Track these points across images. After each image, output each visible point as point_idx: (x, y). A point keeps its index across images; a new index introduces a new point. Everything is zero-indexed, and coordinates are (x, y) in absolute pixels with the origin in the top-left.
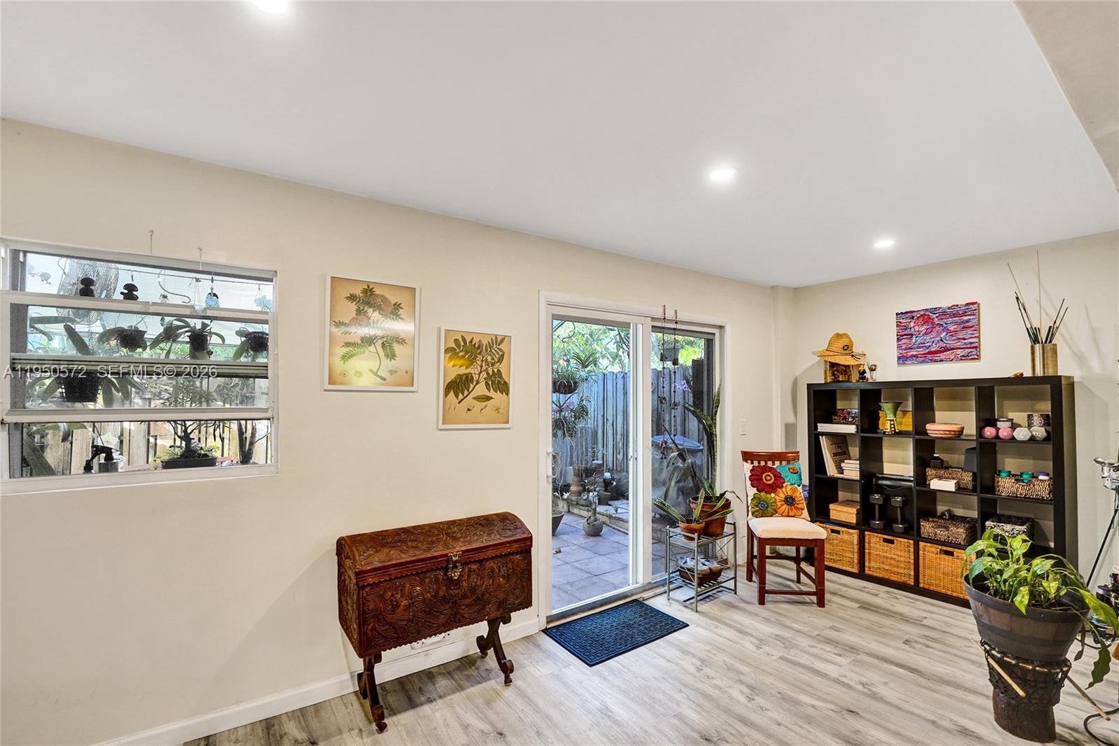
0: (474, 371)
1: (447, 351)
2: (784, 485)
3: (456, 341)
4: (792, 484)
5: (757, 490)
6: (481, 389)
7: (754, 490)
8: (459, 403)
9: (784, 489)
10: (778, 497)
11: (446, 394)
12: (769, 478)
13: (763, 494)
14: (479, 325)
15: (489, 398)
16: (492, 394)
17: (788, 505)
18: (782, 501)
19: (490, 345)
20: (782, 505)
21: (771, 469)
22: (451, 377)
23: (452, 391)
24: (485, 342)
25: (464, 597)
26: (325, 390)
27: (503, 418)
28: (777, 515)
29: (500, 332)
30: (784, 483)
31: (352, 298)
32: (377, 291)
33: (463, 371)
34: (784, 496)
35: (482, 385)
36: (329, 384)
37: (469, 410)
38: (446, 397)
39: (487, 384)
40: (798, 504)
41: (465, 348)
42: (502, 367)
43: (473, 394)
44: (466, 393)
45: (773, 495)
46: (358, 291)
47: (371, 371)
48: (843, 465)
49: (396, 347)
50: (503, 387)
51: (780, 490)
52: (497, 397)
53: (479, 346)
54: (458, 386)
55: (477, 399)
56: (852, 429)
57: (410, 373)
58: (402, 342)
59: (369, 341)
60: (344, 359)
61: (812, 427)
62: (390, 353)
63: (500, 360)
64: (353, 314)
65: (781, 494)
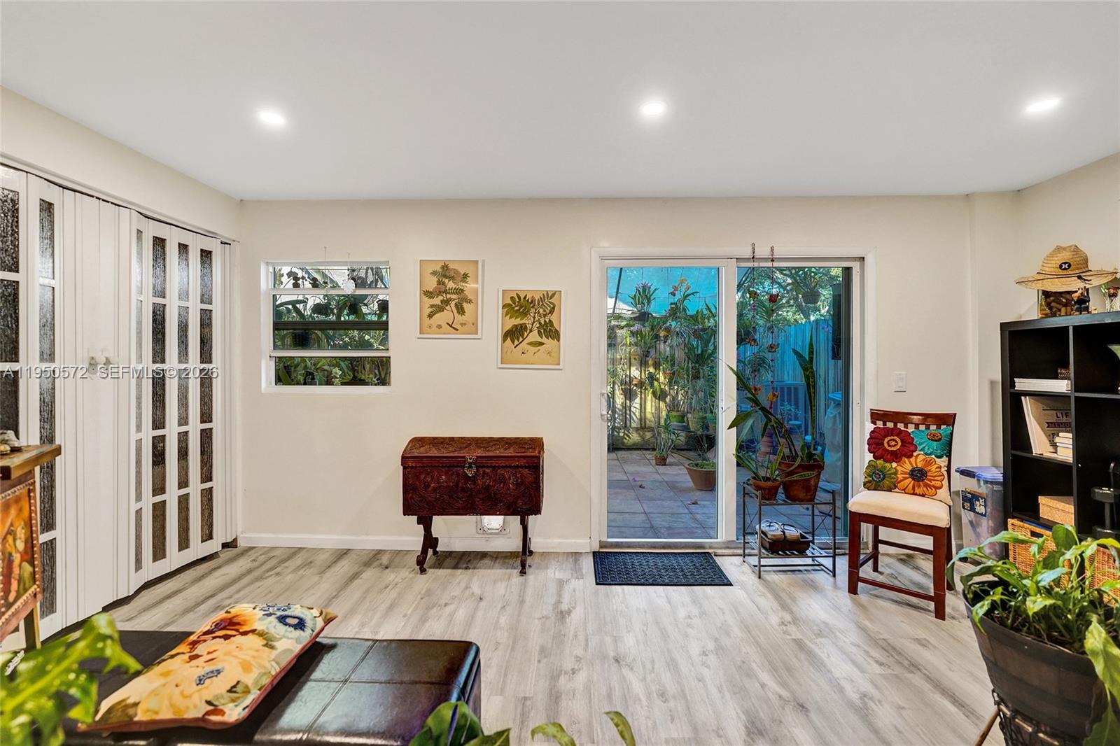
0: (527, 321)
1: (504, 307)
2: (915, 454)
3: (512, 298)
4: (926, 454)
5: (874, 457)
6: (534, 336)
7: (869, 457)
8: (515, 347)
9: (912, 460)
10: (903, 468)
11: (504, 340)
12: (894, 443)
13: (880, 462)
14: (531, 283)
15: (541, 344)
16: (544, 340)
17: (913, 479)
18: (905, 473)
19: (542, 300)
20: (906, 478)
21: (899, 433)
22: (508, 327)
23: (509, 339)
24: (537, 298)
25: (479, 492)
26: (418, 338)
27: (554, 361)
28: (897, 490)
29: (551, 288)
30: (915, 451)
31: (434, 273)
32: (451, 266)
33: (518, 321)
34: (911, 468)
35: (535, 332)
36: (420, 333)
37: (523, 353)
38: (504, 342)
39: (539, 332)
40: (930, 480)
41: (518, 305)
42: (554, 318)
43: (526, 341)
44: (521, 339)
45: (894, 465)
46: (438, 268)
47: (448, 324)
48: (1057, 440)
49: (465, 305)
50: (551, 332)
51: (906, 460)
52: (550, 343)
53: (532, 301)
54: (514, 334)
55: (531, 344)
56: (1061, 386)
57: (475, 324)
58: (469, 301)
59: (446, 302)
60: (430, 316)
61: (1008, 384)
62: (461, 311)
63: (552, 312)
64: (435, 284)
65: (907, 465)
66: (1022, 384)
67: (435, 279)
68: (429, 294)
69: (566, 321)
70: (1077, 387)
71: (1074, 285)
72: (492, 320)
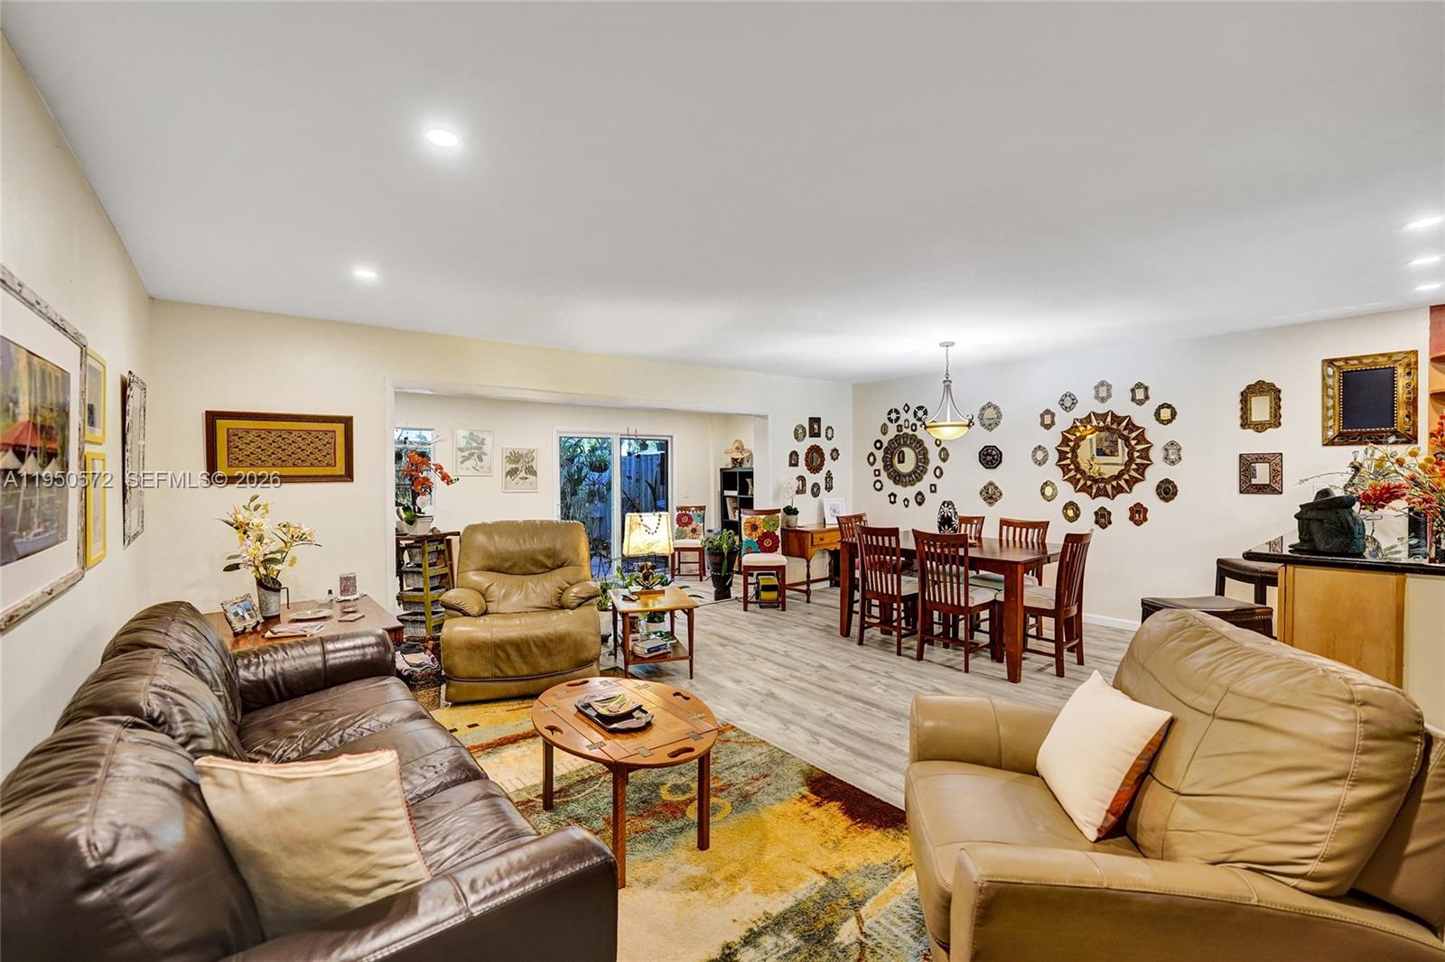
0: (519, 466)
1: (506, 458)
3: (510, 453)
4: (696, 522)
5: (679, 526)
6: (523, 474)
7: (677, 526)
8: (512, 480)
9: (692, 525)
10: (689, 529)
12: (686, 519)
13: (681, 527)
14: (521, 446)
15: (527, 478)
16: (528, 476)
17: (693, 533)
18: (690, 531)
19: (527, 454)
20: (690, 533)
21: (687, 515)
22: (508, 469)
23: (509, 475)
24: (524, 452)
27: (535, 487)
28: (687, 538)
29: (532, 447)
30: (693, 522)
31: (464, 437)
32: (475, 434)
33: (514, 466)
34: (691, 529)
35: (524, 472)
36: (456, 473)
37: (517, 483)
38: (506, 477)
39: (526, 471)
40: (697, 531)
41: (515, 457)
42: (533, 464)
43: (519, 476)
44: (515, 476)
45: (686, 528)
46: (466, 434)
47: (473, 467)
49: (483, 456)
50: (534, 473)
51: (690, 525)
52: (531, 478)
53: (522, 455)
54: (512, 473)
55: (521, 478)
56: (735, 493)
57: (490, 468)
58: (486, 454)
59: (472, 454)
60: (462, 463)
61: (722, 493)
62: (481, 459)
63: (532, 460)
64: (465, 444)
65: (690, 527)
66: (727, 493)
67: (465, 441)
68: (461, 450)
69: (539, 466)
70: (740, 494)
71: (739, 456)
72: (499, 466)
